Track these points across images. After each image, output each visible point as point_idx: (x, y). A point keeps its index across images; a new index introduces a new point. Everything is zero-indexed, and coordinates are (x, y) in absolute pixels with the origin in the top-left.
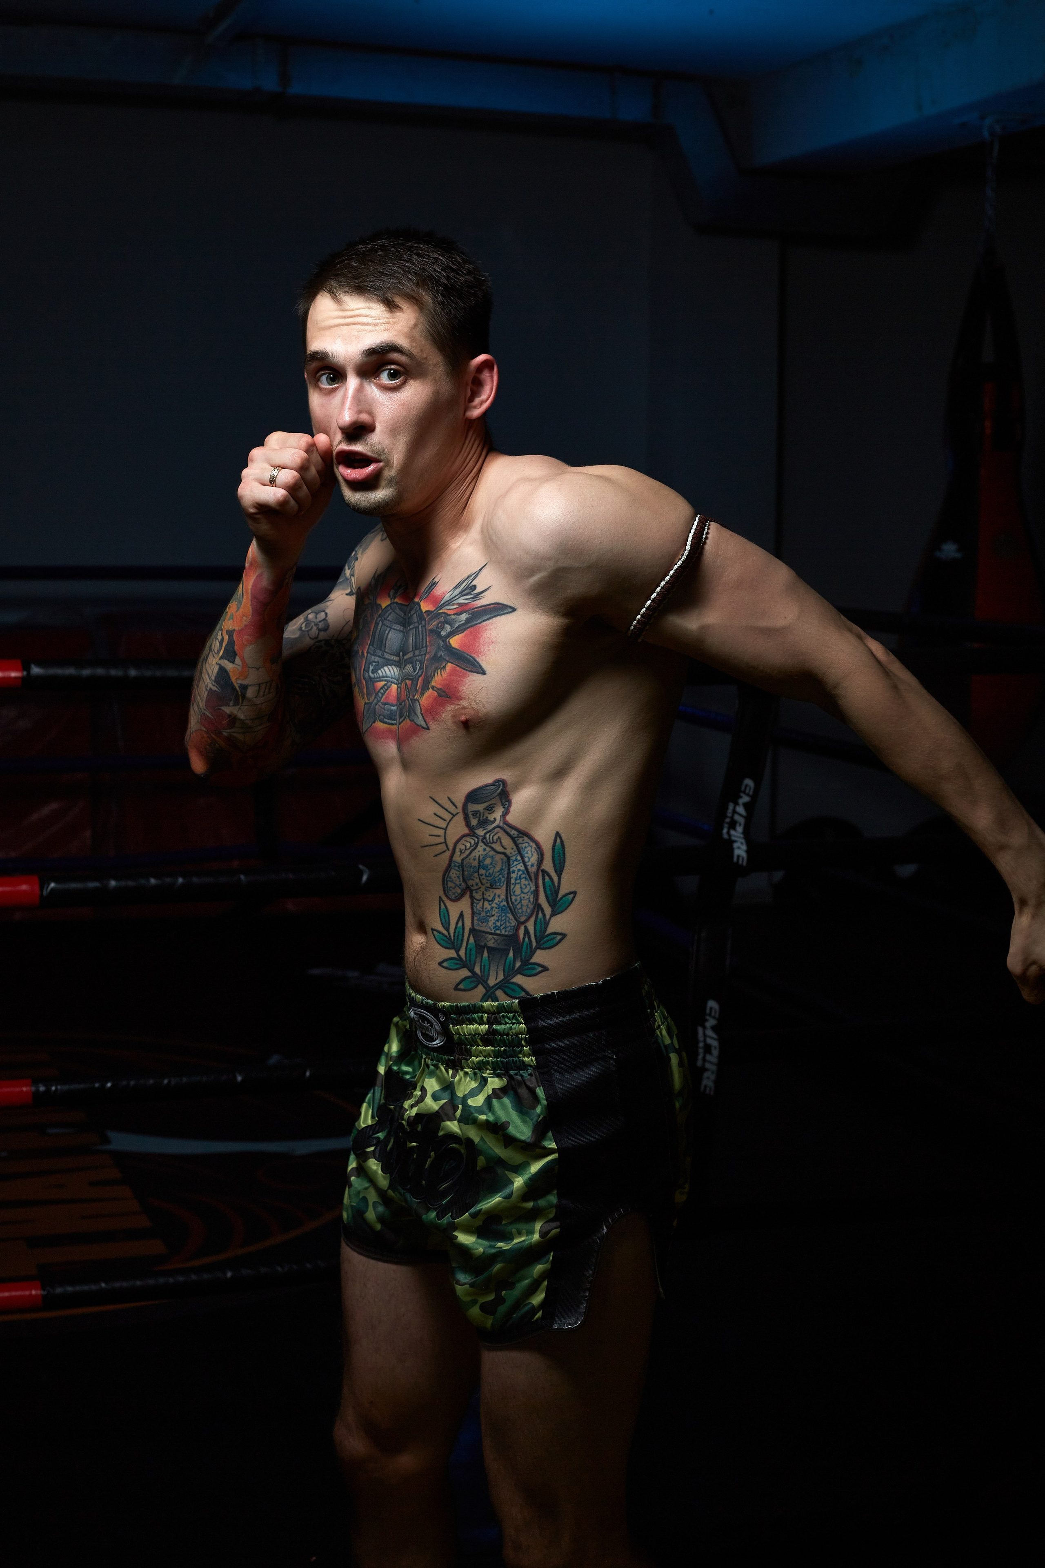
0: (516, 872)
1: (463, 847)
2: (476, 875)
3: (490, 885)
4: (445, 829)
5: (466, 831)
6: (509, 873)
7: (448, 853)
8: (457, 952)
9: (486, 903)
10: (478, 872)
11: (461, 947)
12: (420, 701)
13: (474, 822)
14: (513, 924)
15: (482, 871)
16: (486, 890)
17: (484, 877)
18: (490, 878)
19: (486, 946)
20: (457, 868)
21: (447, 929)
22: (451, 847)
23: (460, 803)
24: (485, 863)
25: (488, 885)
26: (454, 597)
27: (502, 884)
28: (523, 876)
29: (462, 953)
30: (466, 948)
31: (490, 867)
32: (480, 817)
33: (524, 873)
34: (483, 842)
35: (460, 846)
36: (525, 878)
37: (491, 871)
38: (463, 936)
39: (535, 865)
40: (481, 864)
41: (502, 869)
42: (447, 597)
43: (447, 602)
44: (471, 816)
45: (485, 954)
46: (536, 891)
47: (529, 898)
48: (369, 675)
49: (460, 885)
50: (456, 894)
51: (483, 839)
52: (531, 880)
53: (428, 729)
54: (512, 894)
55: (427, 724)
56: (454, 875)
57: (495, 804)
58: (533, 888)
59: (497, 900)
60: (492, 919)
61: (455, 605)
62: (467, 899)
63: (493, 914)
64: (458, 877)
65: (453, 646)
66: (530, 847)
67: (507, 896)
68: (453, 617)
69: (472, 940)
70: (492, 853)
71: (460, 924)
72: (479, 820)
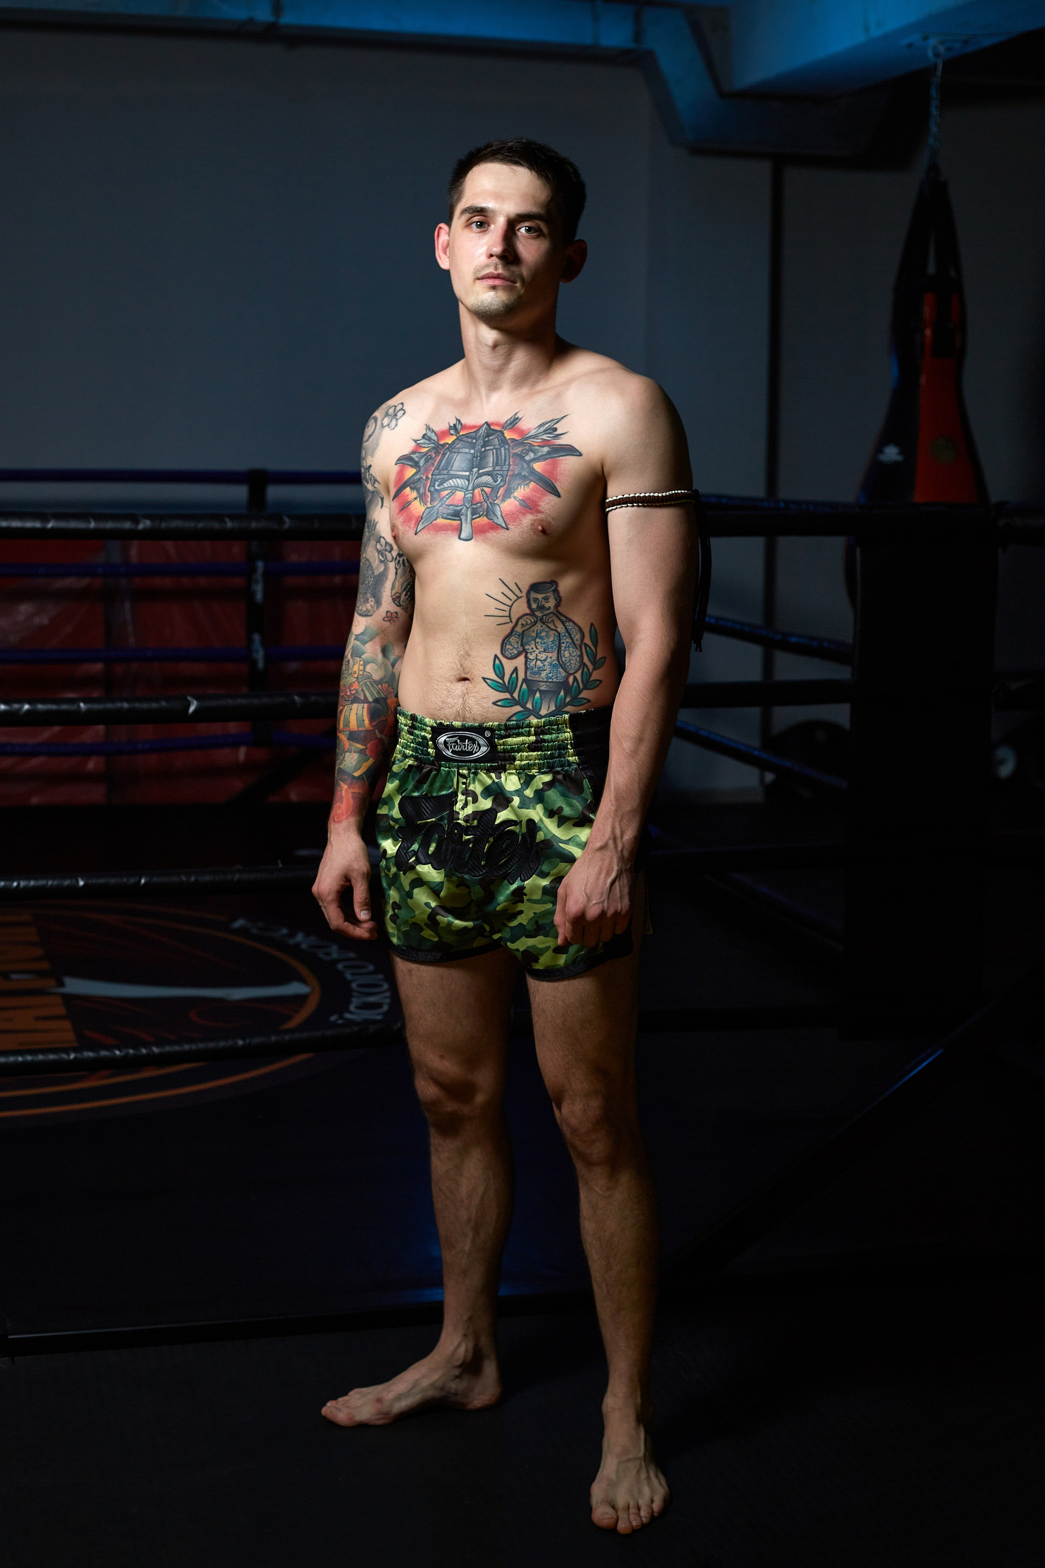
0: (565, 643)
1: (524, 623)
2: (533, 642)
3: (544, 650)
4: (511, 607)
5: (527, 611)
6: (560, 644)
7: (511, 625)
8: (511, 695)
9: (539, 663)
10: (535, 640)
11: (515, 691)
12: (501, 506)
13: (534, 606)
14: (564, 675)
15: (538, 640)
16: (539, 653)
17: (539, 644)
18: (544, 645)
19: (538, 689)
20: (517, 636)
21: (502, 678)
22: (514, 621)
23: (525, 589)
24: (541, 635)
25: (542, 650)
26: (540, 433)
27: (554, 650)
28: (571, 646)
29: (516, 695)
30: (519, 692)
31: (544, 638)
32: (539, 603)
33: (571, 644)
34: (541, 621)
35: (521, 621)
36: (573, 647)
37: (545, 641)
38: (517, 684)
39: (579, 640)
40: (538, 635)
41: (554, 640)
42: (532, 433)
43: (532, 436)
44: (532, 602)
45: (538, 695)
46: (581, 656)
47: (576, 659)
48: (435, 488)
49: (518, 648)
50: (513, 654)
51: (541, 620)
52: (577, 649)
53: (508, 529)
54: (562, 656)
55: (506, 525)
56: (514, 641)
57: (550, 597)
58: (579, 653)
59: (549, 660)
60: (544, 672)
61: (538, 439)
62: (522, 658)
63: (545, 669)
64: (517, 642)
65: (536, 470)
66: (574, 628)
67: (558, 657)
68: (537, 448)
69: (524, 686)
70: (547, 629)
71: (514, 675)
72: (538, 605)
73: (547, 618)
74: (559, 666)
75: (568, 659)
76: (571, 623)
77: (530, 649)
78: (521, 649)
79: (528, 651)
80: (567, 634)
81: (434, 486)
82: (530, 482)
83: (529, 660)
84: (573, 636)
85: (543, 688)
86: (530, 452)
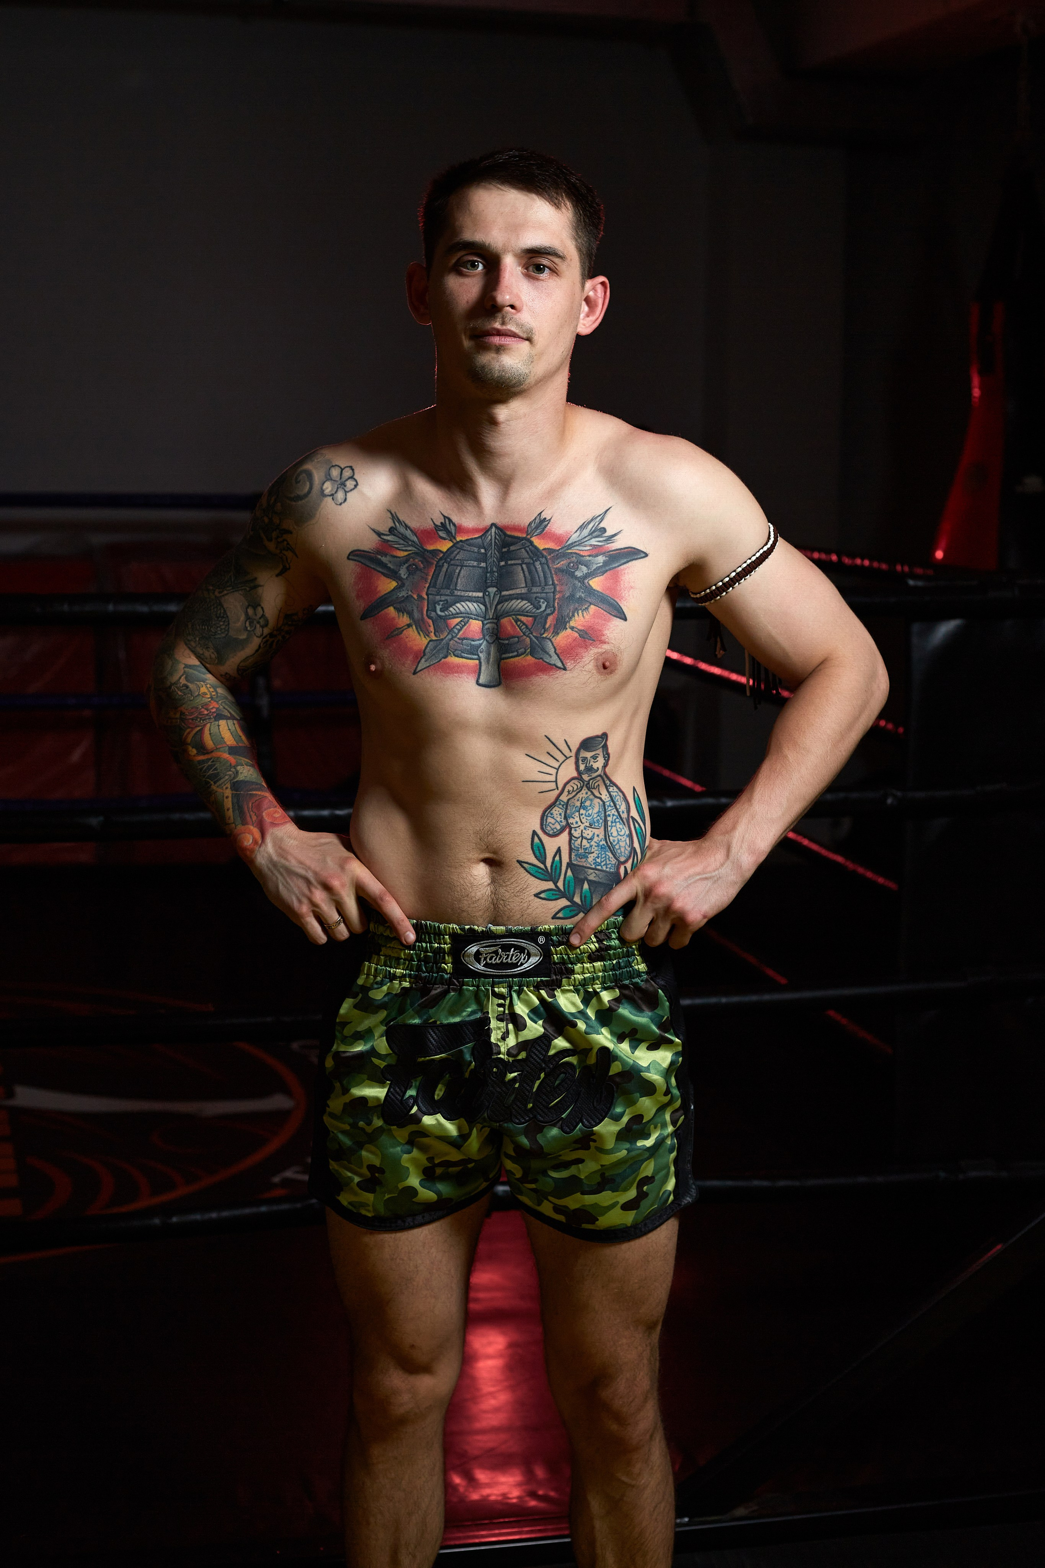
0: (611, 816)
1: (571, 789)
2: (577, 814)
3: (590, 824)
4: (558, 769)
5: (575, 774)
6: (606, 816)
7: (557, 792)
8: (555, 884)
9: (585, 842)
10: (579, 811)
11: (559, 879)
12: (554, 640)
13: (582, 767)
14: (611, 862)
15: (582, 811)
16: (585, 829)
17: (583, 816)
18: (589, 818)
19: (585, 879)
20: (561, 806)
21: (545, 864)
22: (560, 787)
23: (575, 746)
24: (585, 804)
25: (588, 824)
27: (600, 825)
28: (617, 820)
29: (560, 884)
30: (564, 881)
31: (589, 808)
32: (587, 764)
33: (618, 818)
34: (587, 787)
35: (568, 788)
36: (619, 822)
37: (590, 812)
38: (561, 869)
39: (625, 812)
40: (583, 805)
41: (599, 812)
43: (575, 542)
44: (580, 762)
45: (586, 886)
46: (630, 836)
47: (625, 841)
48: (437, 614)
49: (561, 822)
50: (555, 830)
51: (587, 784)
52: (624, 824)
53: (565, 669)
54: (610, 835)
55: (563, 665)
56: (557, 812)
57: (599, 755)
58: (628, 832)
59: (596, 839)
60: (592, 855)
61: (585, 546)
62: (565, 835)
63: (592, 851)
64: (560, 814)
65: (594, 588)
66: (618, 795)
67: (605, 836)
68: (588, 558)
69: (569, 873)
70: (592, 797)
71: (557, 858)
72: (586, 766)
73: (595, 782)
74: (607, 848)
75: (616, 839)
76: (615, 788)
77: (574, 823)
78: (564, 823)
79: (572, 826)
80: (612, 804)
81: (435, 611)
82: (589, 606)
83: (573, 838)
84: (618, 807)
85: (592, 877)
86: (580, 566)
